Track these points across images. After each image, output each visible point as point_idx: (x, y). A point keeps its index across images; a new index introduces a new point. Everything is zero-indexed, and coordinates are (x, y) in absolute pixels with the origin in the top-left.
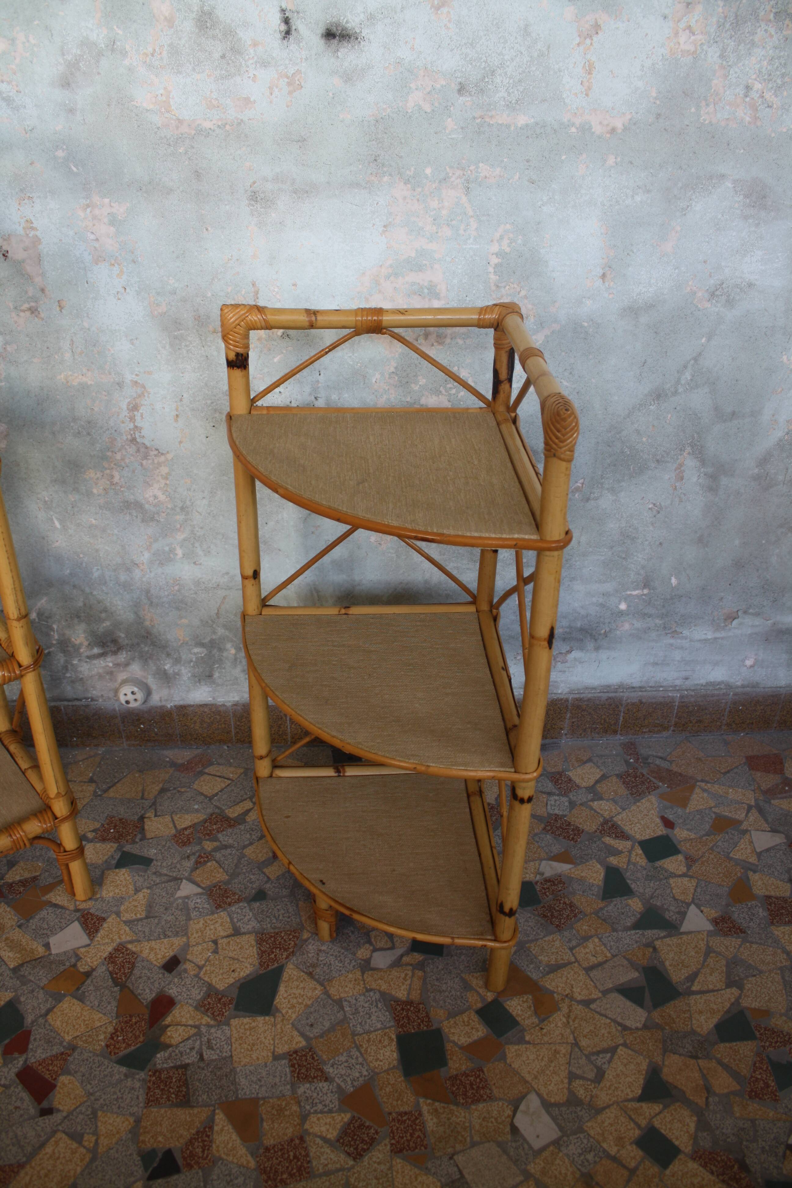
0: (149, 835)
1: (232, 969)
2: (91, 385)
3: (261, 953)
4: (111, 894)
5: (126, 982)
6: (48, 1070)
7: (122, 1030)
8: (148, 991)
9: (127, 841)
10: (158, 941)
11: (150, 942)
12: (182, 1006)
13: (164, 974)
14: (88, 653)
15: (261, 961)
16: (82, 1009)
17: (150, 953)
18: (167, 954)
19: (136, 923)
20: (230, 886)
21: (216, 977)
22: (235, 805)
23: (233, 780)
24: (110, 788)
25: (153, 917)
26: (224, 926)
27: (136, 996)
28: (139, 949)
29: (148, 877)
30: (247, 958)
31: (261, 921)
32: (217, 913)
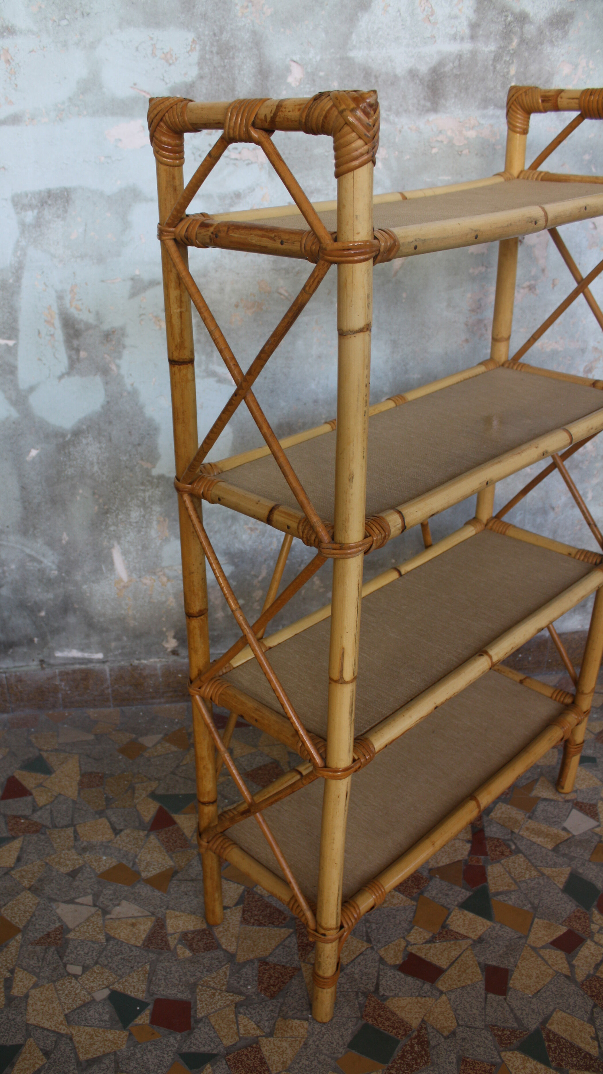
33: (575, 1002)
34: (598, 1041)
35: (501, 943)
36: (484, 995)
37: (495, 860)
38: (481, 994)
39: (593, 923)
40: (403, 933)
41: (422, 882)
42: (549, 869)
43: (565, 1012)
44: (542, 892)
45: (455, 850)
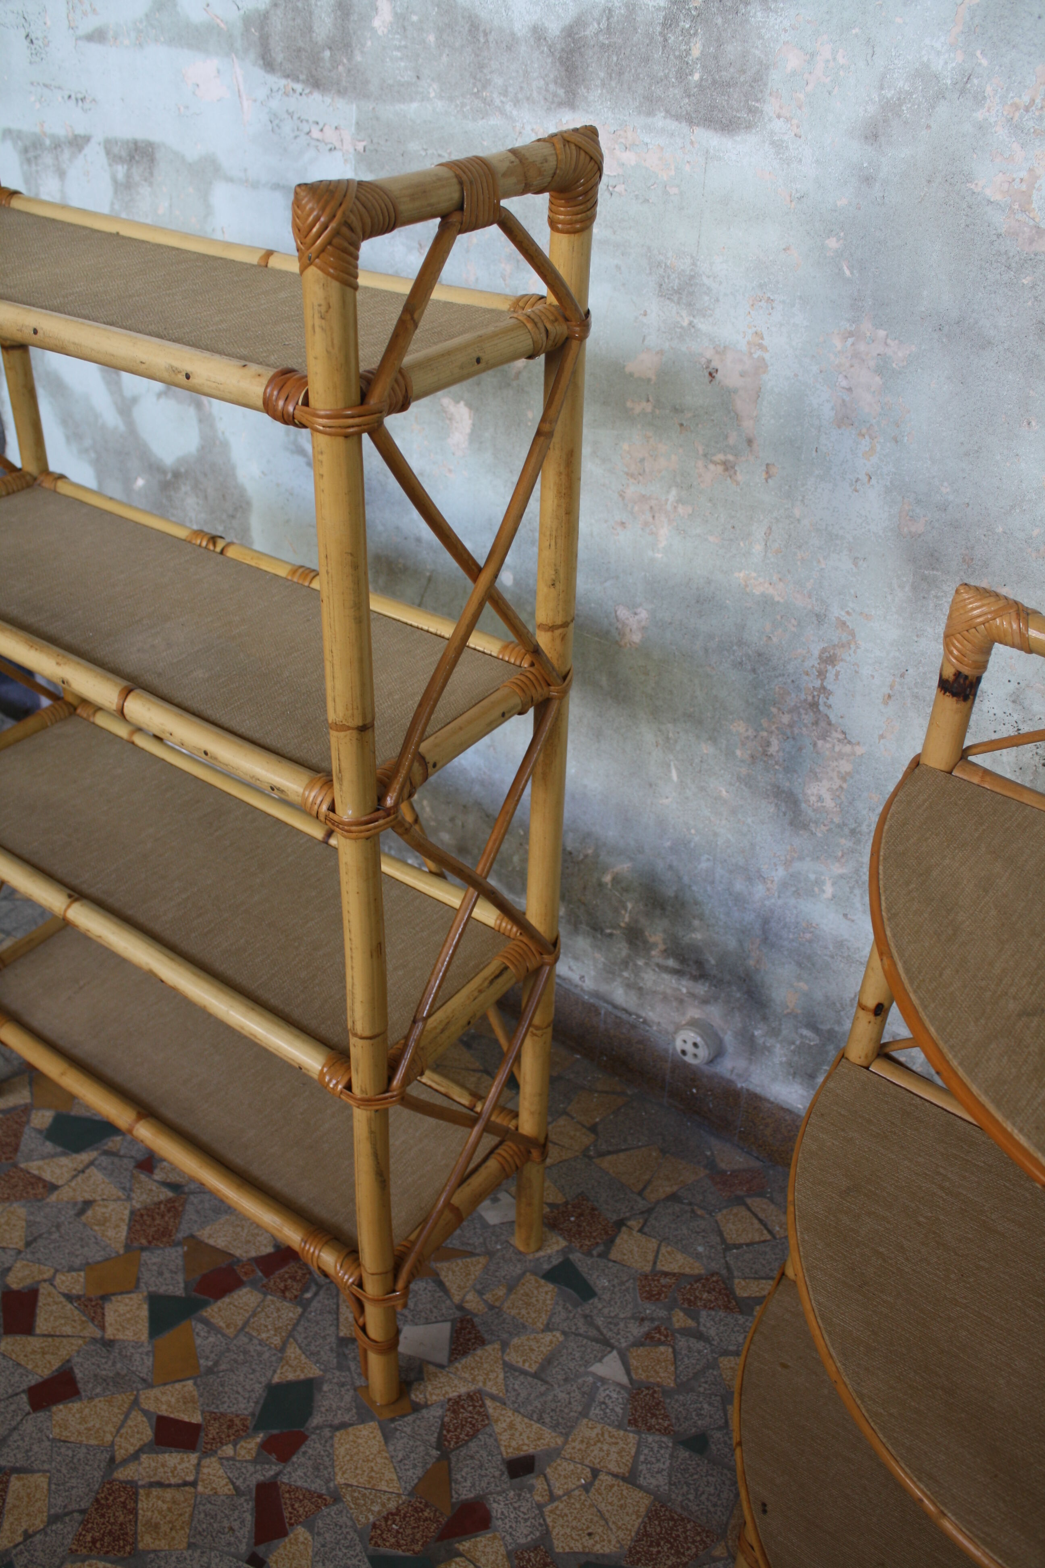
0: (613, 1255)
1: (590, 1531)
2: (778, 602)
3: (643, 1535)
4: (514, 1312)
5: (453, 1450)
6: (292, 1506)
7: (405, 1517)
8: (468, 1484)
9: (581, 1246)
10: (526, 1420)
11: (516, 1414)
12: (495, 1538)
13: (502, 1474)
14: (661, 961)
15: (634, 1547)
16: (379, 1452)
17: (505, 1430)
18: (525, 1448)
19: (517, 1374)
20: (668, 1401)
21: (562, 1526)
22: (755, 1278)
23: (774, 1237)
24: (609, 1153)
25: (542, 1380)
26: (622, 1457)
27: (450, 1480)
28: (496, 1415)
29: (574, 1317)
30: (619, 1528)
31: (675, 1484)
32: (626, 1430)
33: (73, 1487)
34: (25, 1540)
35: (119, 1365)
36: (21, 1389)
37: (265, 1290)
38: (19, 1387)
39: (235, 1446)
40: (63, 1267)
41: (164, 1240)
42: (298, 1351)
43: (49, 1484)
44: (247, 1365)
45: (248, 1242)
